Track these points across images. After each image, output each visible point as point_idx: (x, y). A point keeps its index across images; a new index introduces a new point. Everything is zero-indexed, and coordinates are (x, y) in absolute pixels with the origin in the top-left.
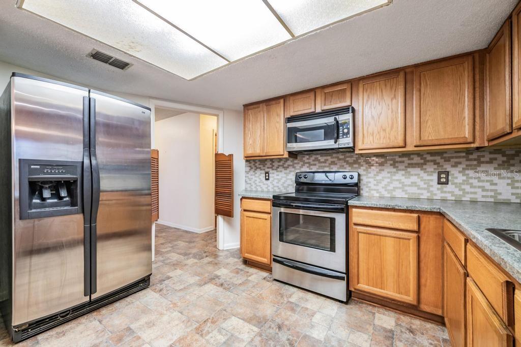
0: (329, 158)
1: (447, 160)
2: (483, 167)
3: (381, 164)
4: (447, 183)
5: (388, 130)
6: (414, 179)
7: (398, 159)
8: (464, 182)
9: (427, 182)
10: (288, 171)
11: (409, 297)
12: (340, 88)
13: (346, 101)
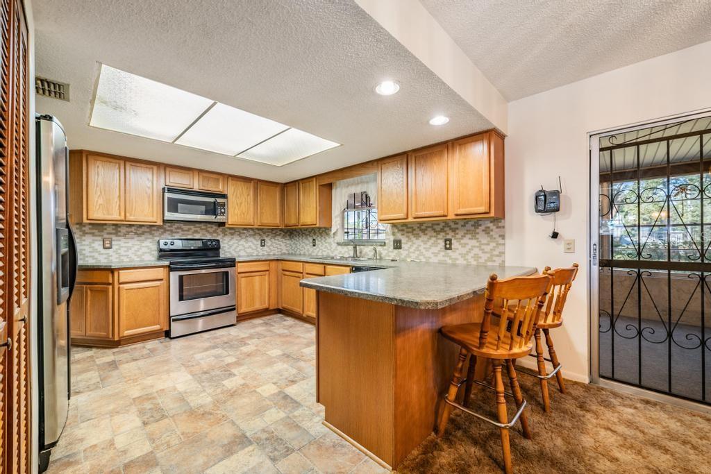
0: (192, 227)
1: (264, 233)
2: (277, 238)
3: (232, 234)
4: (264, 246)
5: (246, 214)
6: (250, 244)
7: (242, 231)
8: (271, 245)
9: (256, 245)
10: (143, 238)
11: (266, 306)
12: (215, 176)
13: (220, 188)
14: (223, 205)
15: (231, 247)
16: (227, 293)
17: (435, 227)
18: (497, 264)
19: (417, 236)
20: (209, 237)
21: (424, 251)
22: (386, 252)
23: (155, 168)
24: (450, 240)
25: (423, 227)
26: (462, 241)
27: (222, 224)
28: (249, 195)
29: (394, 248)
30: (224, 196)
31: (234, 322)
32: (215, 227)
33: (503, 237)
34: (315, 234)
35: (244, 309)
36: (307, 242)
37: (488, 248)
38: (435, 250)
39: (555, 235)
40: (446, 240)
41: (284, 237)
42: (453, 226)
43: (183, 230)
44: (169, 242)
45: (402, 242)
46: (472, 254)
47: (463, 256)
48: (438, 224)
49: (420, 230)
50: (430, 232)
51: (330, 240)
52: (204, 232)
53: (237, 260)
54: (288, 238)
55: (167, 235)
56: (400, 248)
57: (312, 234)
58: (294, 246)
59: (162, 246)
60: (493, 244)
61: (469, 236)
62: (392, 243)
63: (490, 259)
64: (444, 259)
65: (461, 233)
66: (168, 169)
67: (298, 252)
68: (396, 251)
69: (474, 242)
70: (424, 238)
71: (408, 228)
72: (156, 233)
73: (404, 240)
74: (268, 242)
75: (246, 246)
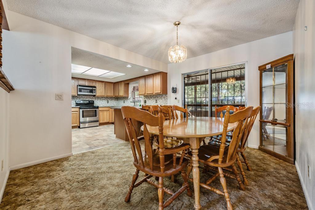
1: (108, 99)
2: (113, 100)
3: (98, 99)
4: (108, 103)
5: (102, 93)
6: (103, 102)
7: (101, 98)
8: (111, 103)
9: (106, 103)
11: (108, 121)
12: (93, 81)
13: (94, 84)
14: (95, 90)
15: (97, 103)
16: (96, 116)
17: (154, 96)
19: (150, 99)
20: (91, 100)
21: (151, 103)
23: (75, 79)
24: (157, 100)
25: (151, 96)
27: (94, 96)
28: (103, 86)
29: (144, 103)
30: (95, 87)
31: (98, 125)
32: (92, 97)
33: (167, 99)
35: (101, 122)
36: (122, 102)
38: (153, 103)
39: (176, 98)
41: (115, 100)
42: (157, 96)
43: (83, 98)
44: (79, 101)
46: (161, 104)
47: (159, 104)
50: (153, 98)
51: (128, 101)
52: (89, 98)
53: (99, 106)
54: (116, 100)
55: (78, 99)
57: (123, 99)
58: (118, 103)
59: (77, 102)
60: (165, 101)
61: (160, 99)
65: (159, 98)
66: (79, 80)
67: (119, 105)
69: (161, 101)
70: (151, 100)
71: (148, 97)
72: (75, 98)
73: (147, 100)
74: (110, 101)
75: (102, 103)
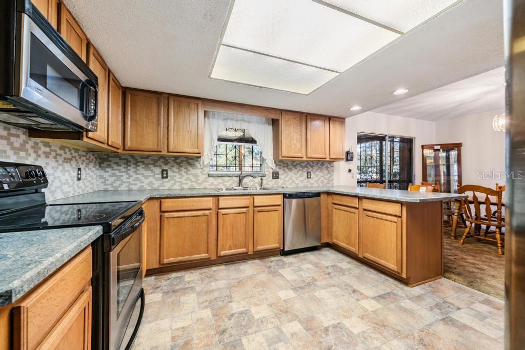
17: (302, 164)
18: (330, 185)
19: (290, 170)
21: (295, 179)
22: (266, 181)
24: (309, 172)
25: (294, 164)
26: (316, 173)
29: (273, 178)
33: (333, 171)
34: (166, 163)
36: (149, 173)
37: (327, 177)
38: (301, 179)
39: (350, 171)
40: (308, 173)
42: (312, 164)
45: (280, 173)
46: (320, 181)
47: (316, 181)
48: (304, 163)
49: (293, 165)
50: (299, 168)
51: (198, 171)
56: (278, 178)
57: (160, 163)
58: (112, 179)
60: (329, 175)
62: (271, 175)
63: (328, 183)
64: (307, 184)
65: (315, 168)
67: (124, 187)
68: (274, 181)
69: (321, 174)
71: (284, 164)
73: (281, 172)
74: (83, 173)
75: (63, 179)
